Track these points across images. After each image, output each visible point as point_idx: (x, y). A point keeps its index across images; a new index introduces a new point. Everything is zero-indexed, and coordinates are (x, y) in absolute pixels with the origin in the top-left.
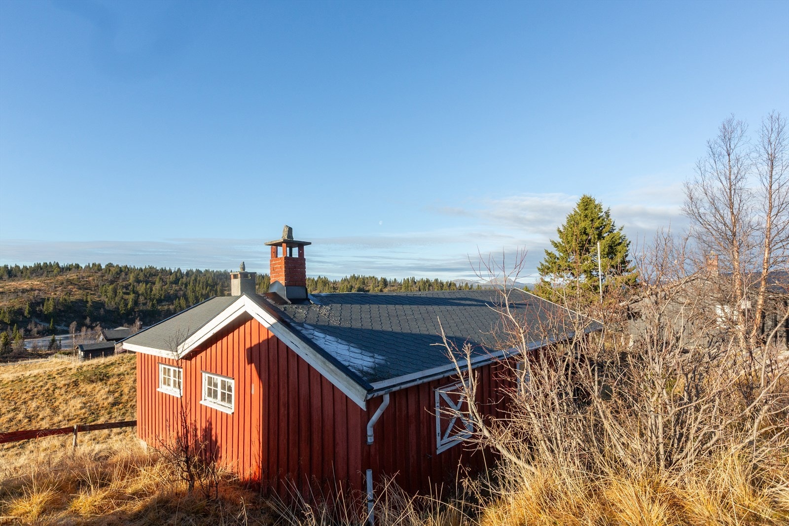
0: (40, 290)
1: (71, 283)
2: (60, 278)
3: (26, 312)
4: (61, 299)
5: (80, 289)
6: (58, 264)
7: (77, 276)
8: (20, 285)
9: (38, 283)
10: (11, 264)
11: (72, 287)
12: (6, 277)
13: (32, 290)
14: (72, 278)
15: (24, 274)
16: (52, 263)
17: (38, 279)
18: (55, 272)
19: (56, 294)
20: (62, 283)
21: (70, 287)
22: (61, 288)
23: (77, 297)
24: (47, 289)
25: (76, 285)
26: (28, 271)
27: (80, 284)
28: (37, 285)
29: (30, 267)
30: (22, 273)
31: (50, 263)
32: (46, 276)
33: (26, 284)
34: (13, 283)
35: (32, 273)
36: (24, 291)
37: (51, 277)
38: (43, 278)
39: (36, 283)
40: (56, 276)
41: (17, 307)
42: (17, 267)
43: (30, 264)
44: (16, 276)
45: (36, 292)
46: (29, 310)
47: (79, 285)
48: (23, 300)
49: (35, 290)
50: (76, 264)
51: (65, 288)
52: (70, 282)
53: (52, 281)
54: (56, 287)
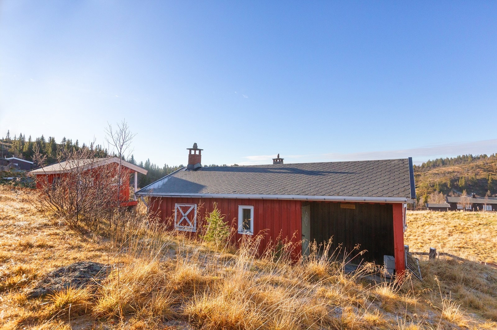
0: (458, 172)
1: (479, 167)
2: (471, 164)
3: (448, 185)
4: (470, 178)
5: (485, 171)
6: (471, 155)
7: (483, 162)
8: (447, 169)
9: (458, 168)
10: (444, 158)
11: (479, 170)
12: (441, 165)
13: (454, 172)
14: (479, 164)
15: (451, 162)
17: (459, 165)
18: (469, 160)
19: (468, 175)
20: (473, 168)
21: (478, 170)
22: (471, 171)
23: (483, 176)
24: (463, 171)
25: (482, 168)
26: (453, 161)
27: (485, 168)
28: (457, 169)
29: (455, 158)
30: (450, 162)
31: (467, 155)
32: (464, 164)
33: (450, 169)
34: (444, 168)
35: (455, 162)
36: (449, 173)
37: (466, 163)
38: (461, 165)
39: (456, 168)
40: (470, 163)
41: (444, 182)
42: (448, 159)
43: (455, 156)
44: (446, 164)
45: (455, 174)
46: (450, 184)
47: (484, 169)
48: (447, 178)
49: (456, 172)
50: (484, 155)
51: (474, 171)
52: (478, 167)
53: (466, 166)
54: (468, 170)
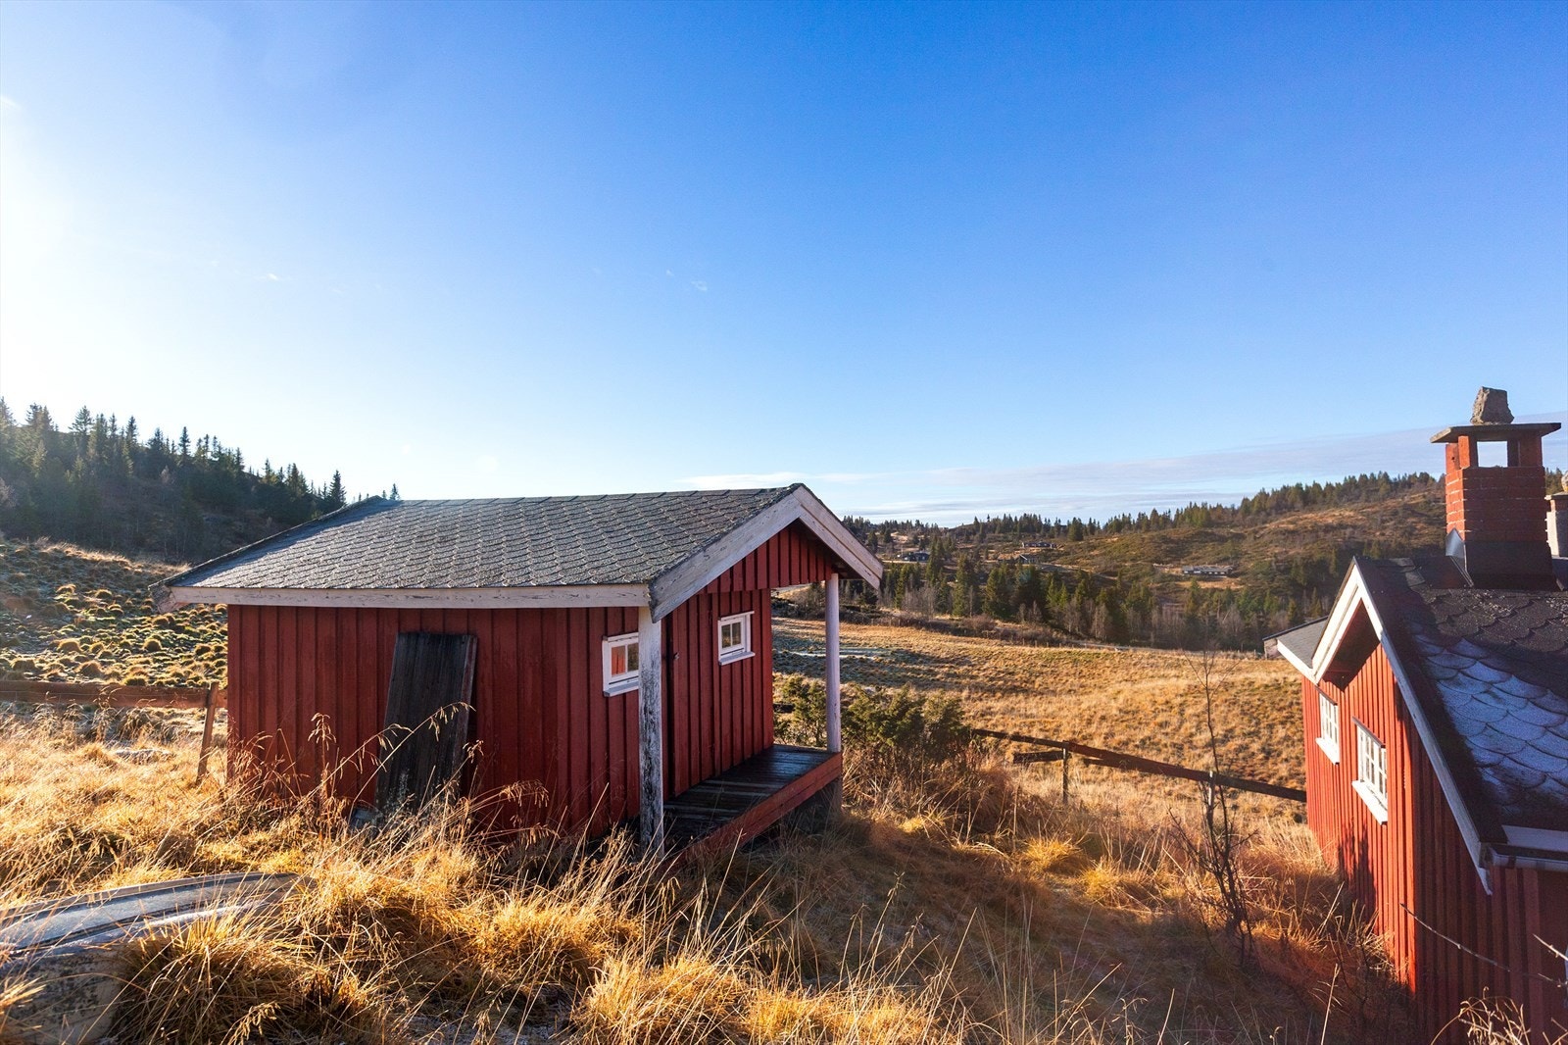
0: (1354, 527)
1: (1413, 512)
2: (1390, 503)
3: (1331, 567)
4: (1393, 545)
5: (1430, 524)
6: (1386, 476)
7: (1424, 496)
8: (1321, 517)
9: (1352, 514)
10: (1307, 482)
11: (1414, 520)
12: (1299, 505)
13: (1341, 526)
14: (1413, 502)
15: (1329, 496)
16: (1376, 474)
17: (1352, 507)
18: (1382, 491)
19: (1383, 535)
20: (1395, 513)
21: (1411, 520)
22: (1392, 522)
23: (1426, 540)
24: (1368, 525)
25: (1422, 515)
26: (1334, 493)
27: (1430, 513)
28: (1350, 517)
29: (1338, 485)
30: (1325, 495)
31: (1372, 475)
32: (1366, 501)
33: (1330, 516)
34: (1310, 515)
35: (1340, 496)
36: (1328, 528)
37: (1375, 501)
38: (1360, 505)
39: (1347, 513)
40: (1384, 500)
41: (1317, 557)
42: (1317, 486)
43: (1338, 479)
44: (1315, 502)
45: (1348, 531)
46: (1336, 563)
47: (1429, 516)
48: (1326, 545)
49: (1346, 527)
50: (1421, 473)
51: (1400, 522)
52: (1410, 510)
53: (1377, 508)
54: (1383, 522)
